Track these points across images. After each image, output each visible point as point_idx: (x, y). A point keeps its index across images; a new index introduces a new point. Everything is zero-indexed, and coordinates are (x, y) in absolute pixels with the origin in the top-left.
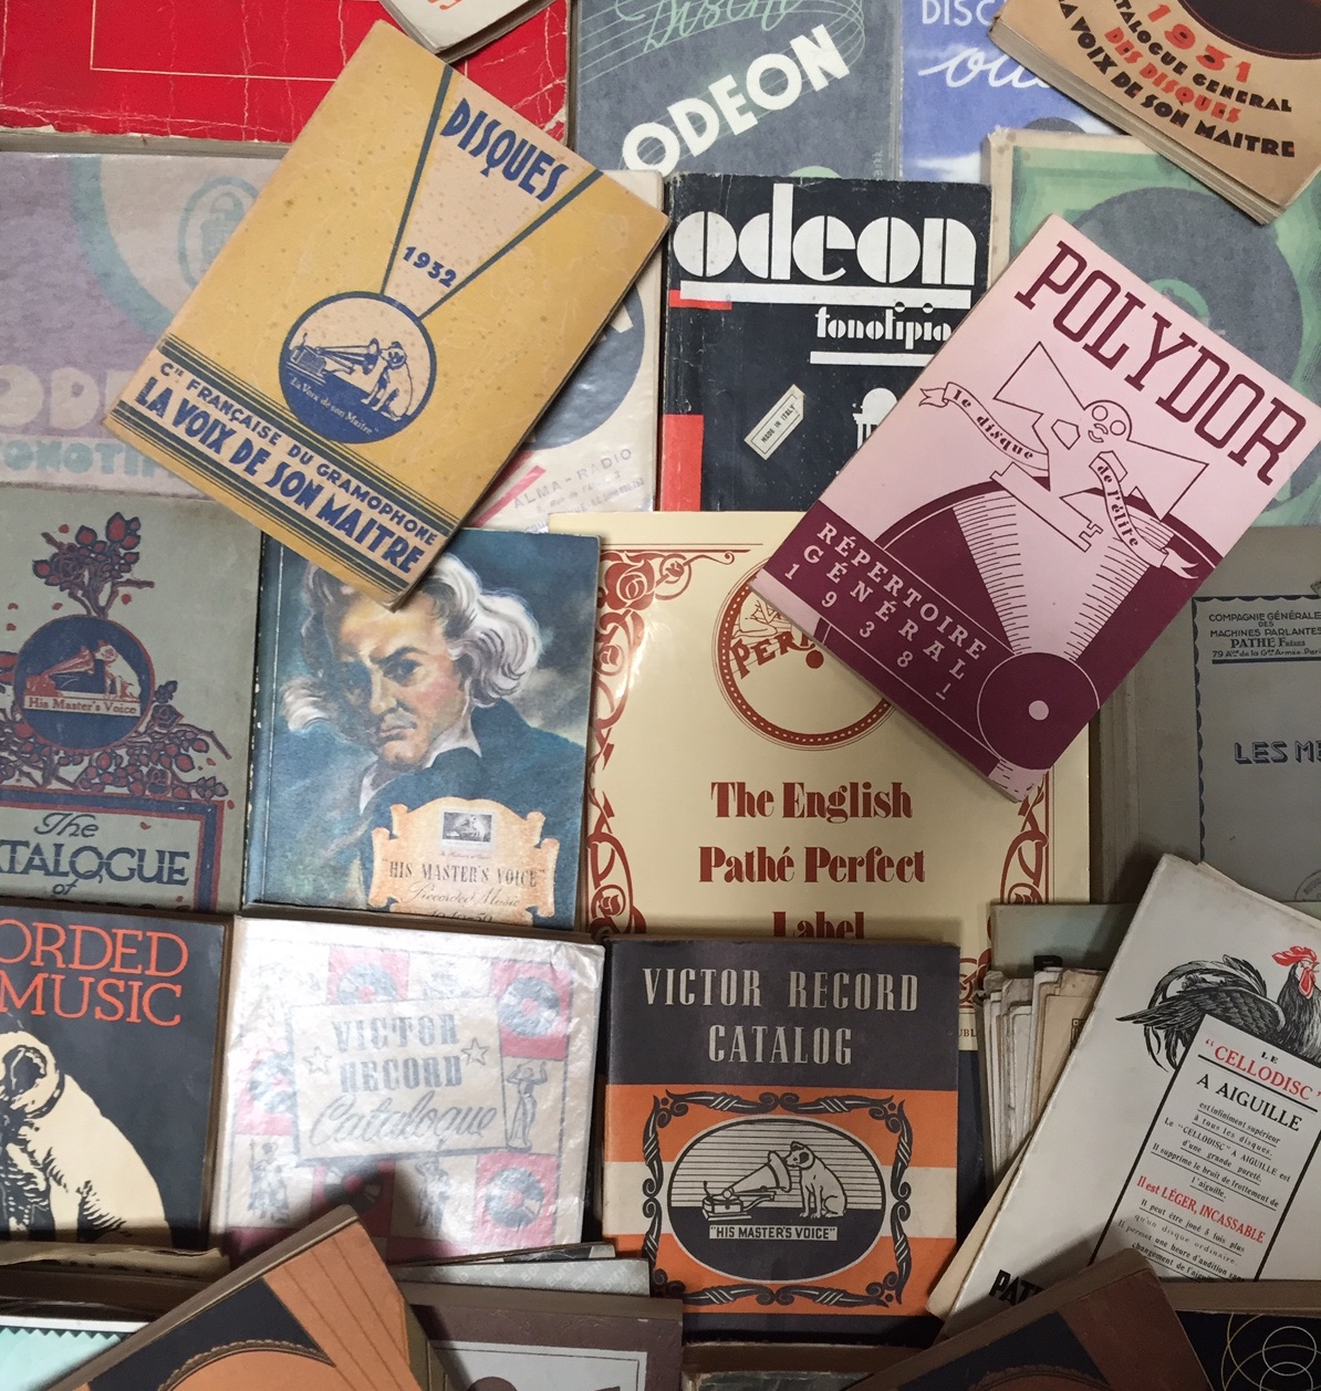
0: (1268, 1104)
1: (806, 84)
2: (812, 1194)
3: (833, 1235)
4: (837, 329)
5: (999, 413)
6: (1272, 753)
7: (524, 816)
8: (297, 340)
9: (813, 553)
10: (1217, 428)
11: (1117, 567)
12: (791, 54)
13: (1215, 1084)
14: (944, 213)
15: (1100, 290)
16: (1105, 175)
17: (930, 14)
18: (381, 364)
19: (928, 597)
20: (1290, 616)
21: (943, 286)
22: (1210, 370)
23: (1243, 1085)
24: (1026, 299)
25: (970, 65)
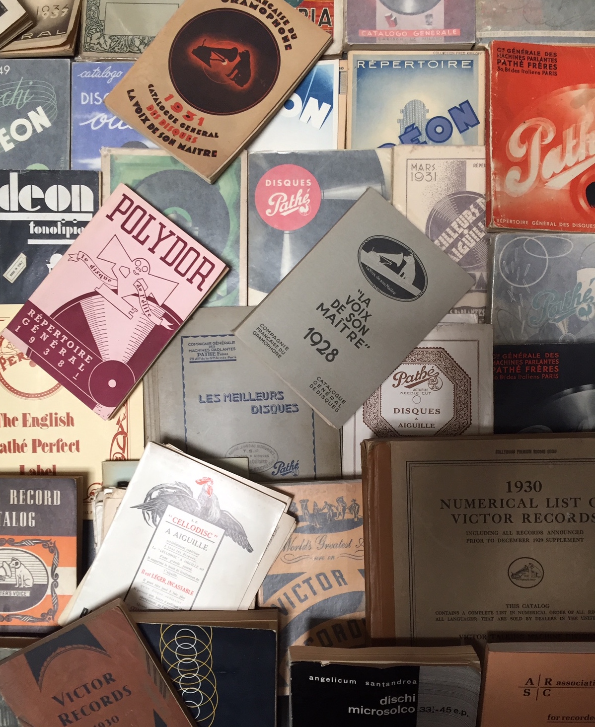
0: (194, 540)
1: (34, 130)
2: (20, 578)
3: (28, 594)
4: (38, 230)
5: (100, 264)
6: (214, 399)
9: (26, 321)
10: (182, 269)
11: (143, 325)
12: (28, 118)
13: (173, 532)
14: (79, 183)
15: (139, 213)
16: (148, 165)
17: (85, 100)
19: (70, 338)
20: (222, 343)
21: (81, 212)
22: (180, 245)
23: (184, 532)
24: (110, 217)
25: (101, 120)
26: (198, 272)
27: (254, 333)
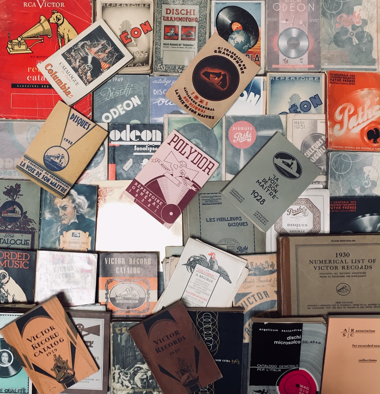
0: (208, 278)
1: (134, 106)
2: (134, 295)
3: (137, 302)
4: (138, 149)
5: (165, 164)
6: (213, 220)
7: (85, 233)
8: (46, 154)
9: (134, 187)
10: (200, 166)
11: (184, 189)
12: (131, 100)
13: (199, 275)
14: (155, 129)
15: (181, 142)
16: (184, 121)
17: (155, 93)
18: (60, 158)
19: (153, 195)
20: (216, 196)
21: (156, 141)
22: (199, 156)
23: (203, 275)
24: (169, 144)
25: (162, 101)
26: (207, 167)
27: (230, 192)
